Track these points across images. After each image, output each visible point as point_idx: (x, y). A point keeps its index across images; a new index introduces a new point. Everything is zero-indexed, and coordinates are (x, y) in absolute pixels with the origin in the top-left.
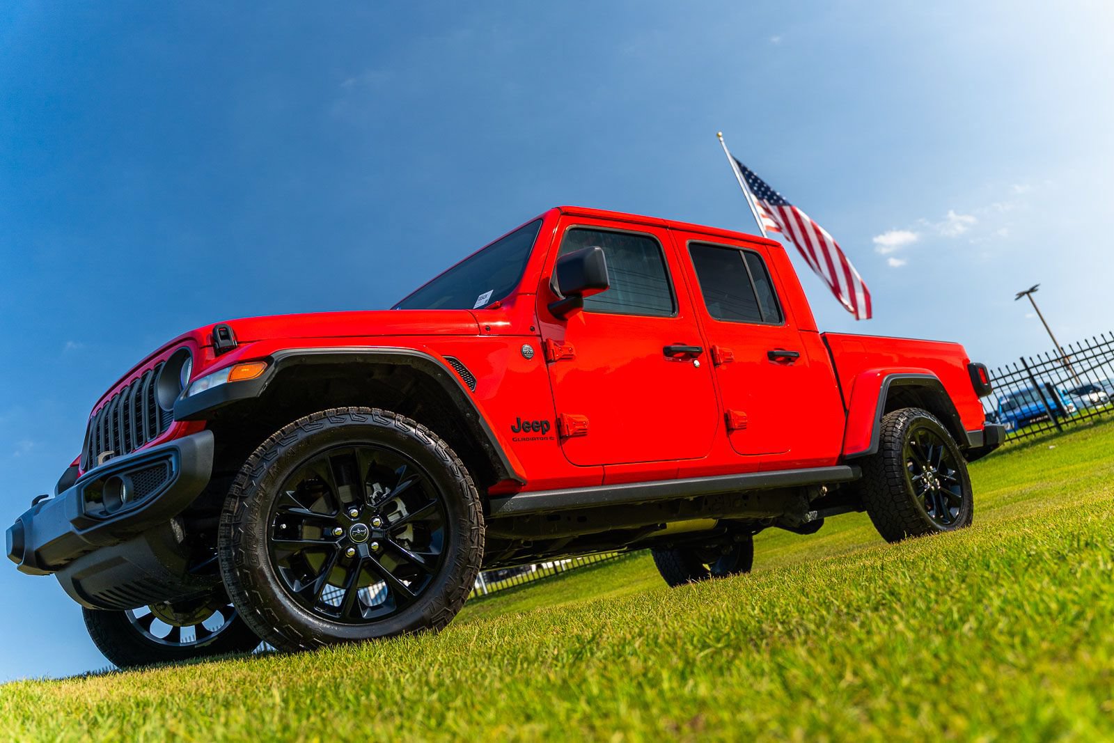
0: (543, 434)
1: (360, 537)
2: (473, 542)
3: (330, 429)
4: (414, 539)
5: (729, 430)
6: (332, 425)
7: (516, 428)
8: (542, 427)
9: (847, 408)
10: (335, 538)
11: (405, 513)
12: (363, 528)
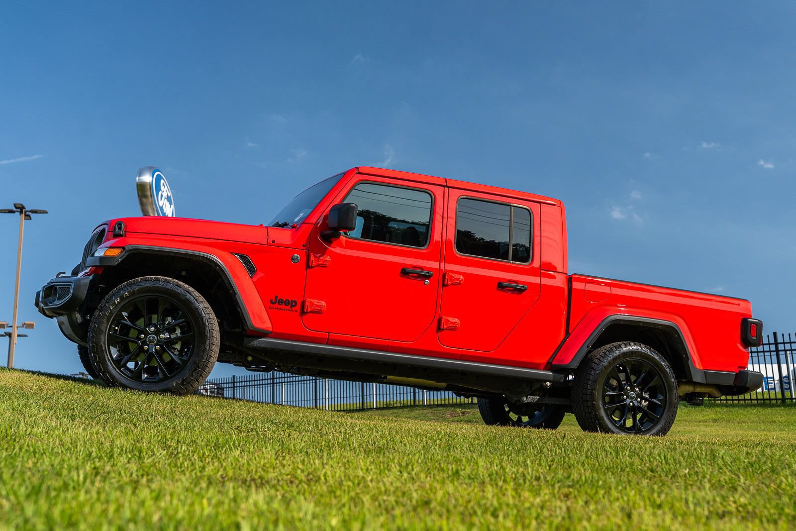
0: (291, 307)
1: (151, 342)
2: (203, 358)
3: (148, 287)
4: (180, 349)
5: (439, 329)
6: (150, 285)
7: (274, 301)
8: (292, 304)
9: (570, 332)
10: (140, 339)
11: (179, 335)
12: (154, 338)
